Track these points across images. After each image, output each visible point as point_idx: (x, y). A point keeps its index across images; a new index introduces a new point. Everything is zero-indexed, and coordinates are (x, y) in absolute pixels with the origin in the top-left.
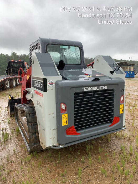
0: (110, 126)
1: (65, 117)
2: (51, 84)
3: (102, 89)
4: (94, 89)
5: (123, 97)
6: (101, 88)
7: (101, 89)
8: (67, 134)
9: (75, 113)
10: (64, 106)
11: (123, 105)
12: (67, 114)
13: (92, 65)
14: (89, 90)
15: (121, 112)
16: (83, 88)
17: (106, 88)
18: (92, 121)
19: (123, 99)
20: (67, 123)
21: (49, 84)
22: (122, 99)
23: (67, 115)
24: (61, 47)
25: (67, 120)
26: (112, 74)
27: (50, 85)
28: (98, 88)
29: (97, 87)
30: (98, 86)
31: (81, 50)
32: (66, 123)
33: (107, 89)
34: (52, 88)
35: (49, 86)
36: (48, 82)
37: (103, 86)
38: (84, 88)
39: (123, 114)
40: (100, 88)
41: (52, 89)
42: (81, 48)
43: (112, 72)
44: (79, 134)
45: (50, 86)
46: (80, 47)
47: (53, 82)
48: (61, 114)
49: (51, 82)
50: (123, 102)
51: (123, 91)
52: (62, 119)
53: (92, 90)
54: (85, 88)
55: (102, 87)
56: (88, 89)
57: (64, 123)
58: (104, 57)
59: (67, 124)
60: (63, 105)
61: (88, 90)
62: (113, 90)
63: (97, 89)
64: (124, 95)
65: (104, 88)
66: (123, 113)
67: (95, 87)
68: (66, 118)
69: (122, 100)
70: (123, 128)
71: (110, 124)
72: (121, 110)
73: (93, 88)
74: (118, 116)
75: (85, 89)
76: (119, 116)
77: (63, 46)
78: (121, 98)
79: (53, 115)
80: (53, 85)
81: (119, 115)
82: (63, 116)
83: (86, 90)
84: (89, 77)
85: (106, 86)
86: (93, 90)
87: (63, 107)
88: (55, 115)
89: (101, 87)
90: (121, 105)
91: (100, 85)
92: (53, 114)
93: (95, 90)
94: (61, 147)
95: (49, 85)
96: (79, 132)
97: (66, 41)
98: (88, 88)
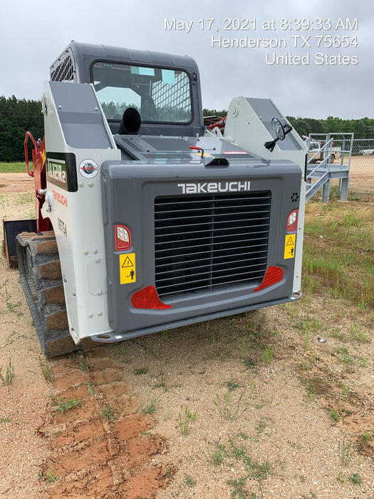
0: (255, 290)
1: (128, 263)
2: (89, 170)
3: (235, 190)
4: (213, 188)
5: (295, 214)
6: (233, 187)
7: (231, 190)
8: (136, 306)
9: (156, 253)
10: (126, 232)
11: (293, 236)
12: (134, 254)
13: (222, 126)
14: (199, 192)
15: (287, 255)
16: (179, 185)
17: (247, 186)
18: (207, 276)
19: (294, 220)
20: (134, 276)
21: (81, 170)
22: (292, 219)
23: (132, 257)
24: (134, 70)
25: (134, 270)
26: (271, 151)
27: (86, 172)
28: (223, 187)
29: (220, 184)
30: (223, 180)
31: (193, 82)
32: (132, 279)
33: (249, 189)
34: (90, 183)
35: (81, 174)
36: (80, 164)
37: (239, 183)
38: (183, 185)
39: (292, 261)
40: (229, 188)
41: (91, 186)
42: (194, 76)
43: (270, 146)
44: (169, 307)
45: (85, 175)
46: (190, 72)
47: (94, 164)
48: (116, 253)
49: (89, 164)
50: (296, 229)
51: (295, 197)
52: (121, 266)
53: (205, 191)
54: (187, 185)
55: (236, 183)
56: (195, 188)
57: (126, 278)
58: (253, 102)
59: (134, 280)
60: (121, 229)
61: (195, 192)
62: (268, 193)
63: (221, 191)
64: (298, 209)
65: (240, 186)
66: (293, 257)
67: (215, 184)
68: (130, 264)
69: (291, 222)
70: (293, 298)
71: (255, 286)
72: (287, 249)
73: (209, 188)
74: (278, 265)
75: (186, 187)
76: (282, 266)
77: (140, 68)
78: (289, 215)
79: (97, 257)
80: (95, 173)
81: (282, 263)
82: (122, 258)
83: (188, 192)
84: (202, 157)
85: (246, 183)
86: (210, 191)
87: (123, 234)
88: (101, 255)
89: (231, 183)
90: (287, 237)
91: (230, 179)
92: (96, 252)
93: (216, 191)
94: (119, 337)
95: (83, 172)
96: (167, 303)
97: (151, 55)
98: (194, 185)
